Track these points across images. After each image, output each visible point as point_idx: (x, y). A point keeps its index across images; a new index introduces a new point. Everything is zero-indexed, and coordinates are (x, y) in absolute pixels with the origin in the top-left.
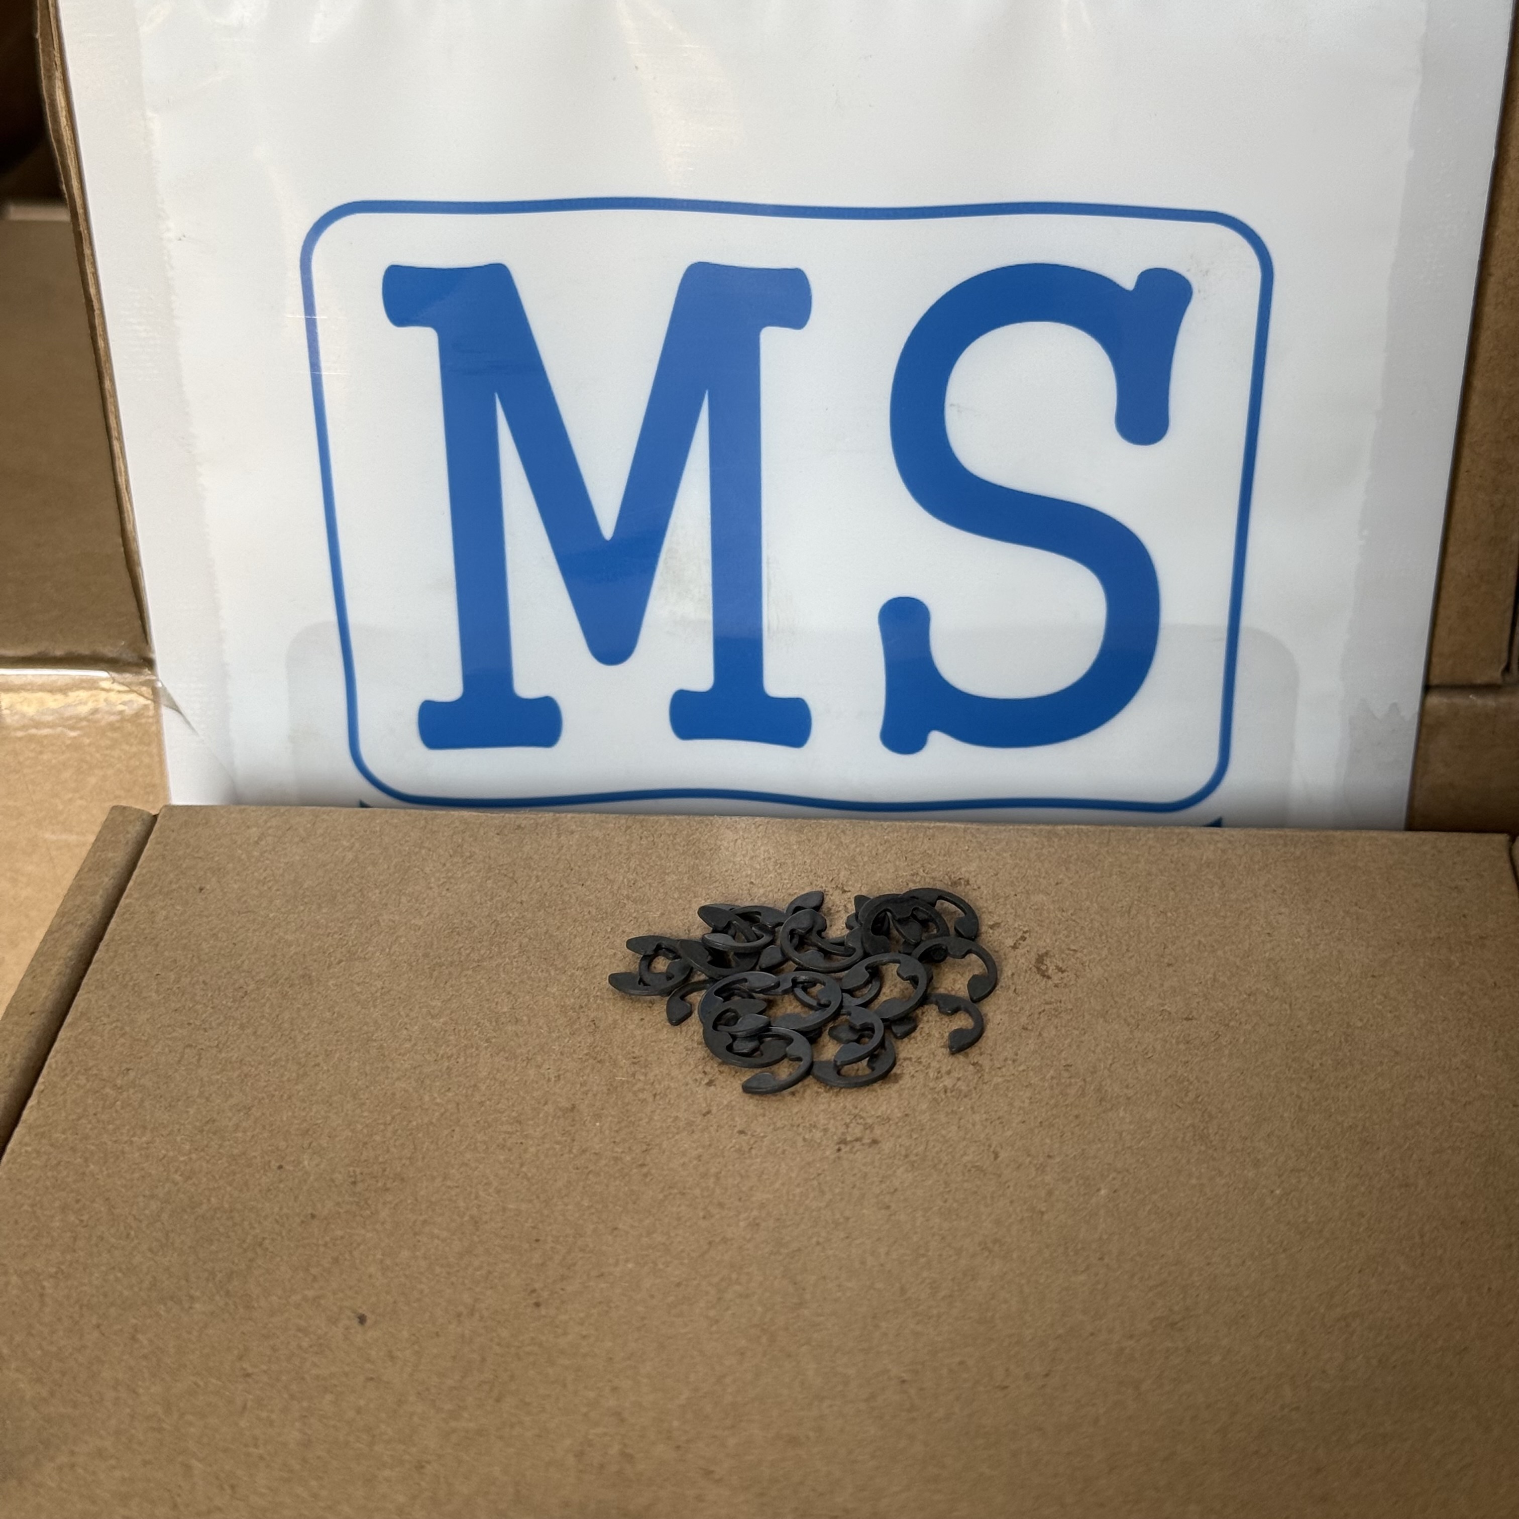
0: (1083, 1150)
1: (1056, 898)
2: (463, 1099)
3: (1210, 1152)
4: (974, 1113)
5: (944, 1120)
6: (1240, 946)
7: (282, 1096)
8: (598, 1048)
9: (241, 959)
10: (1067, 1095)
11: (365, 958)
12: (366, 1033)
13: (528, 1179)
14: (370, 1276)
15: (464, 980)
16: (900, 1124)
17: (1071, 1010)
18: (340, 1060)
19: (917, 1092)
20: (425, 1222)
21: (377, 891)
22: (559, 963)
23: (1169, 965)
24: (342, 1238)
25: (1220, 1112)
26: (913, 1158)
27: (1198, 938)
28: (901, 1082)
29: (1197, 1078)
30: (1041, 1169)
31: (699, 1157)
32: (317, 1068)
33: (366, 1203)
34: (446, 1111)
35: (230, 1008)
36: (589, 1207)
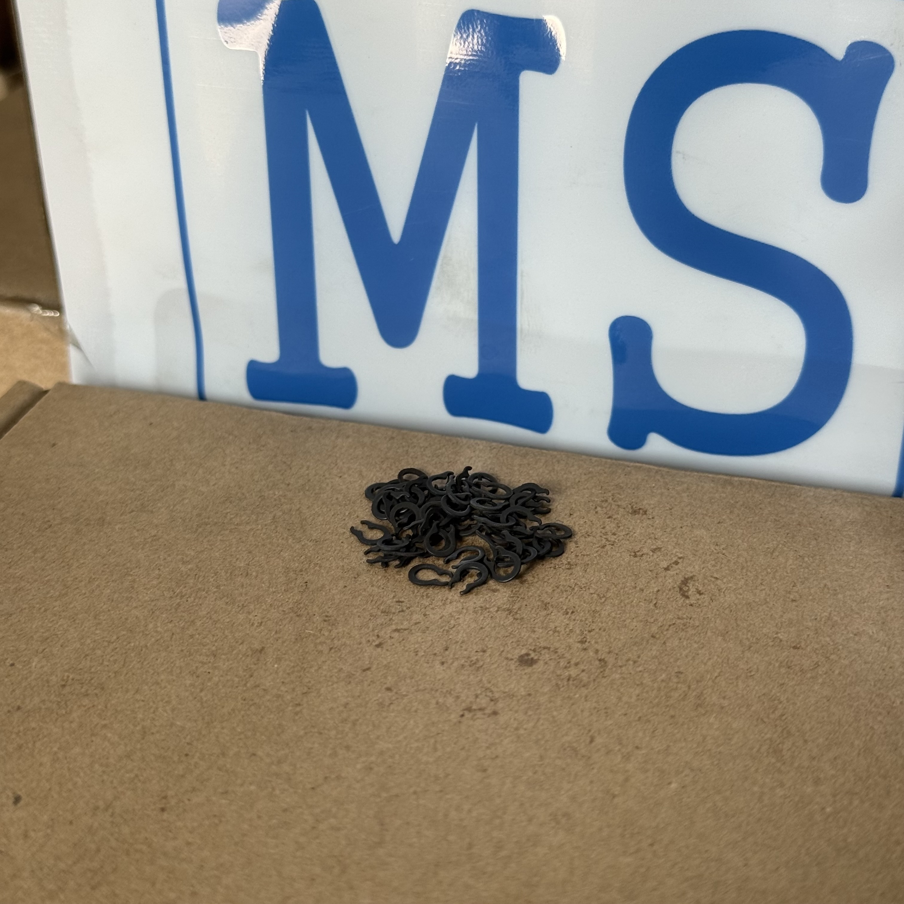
0: (668, 746)
1: (715, 534)
2: (178, 631)
3: (779, 765)
4: (586, 701)
5: (559, 702)
6: (860, 593)
7: (40, 609)
8: (302, 605)
9: (59, 500)
10: (670, 697)
11: (152, 512)
12: (127, 568)
13: (202, 703)
14: (41, 765)
15: (219, 538)
16: (521, 701)
17: (698, 626)
18: (98, 586)
19: (545, 676)
20: (105, 726)
21: (184, 462)
22: (298, 535)
23: (793, 601)
24: (34, 729)
25: (798, 731)
26: (522, 731)
27: (825, 582)
28: (534, 666)
29: (787, 699)
30: (627, 758)
31: (346, 705)
32: (78, 591)
33: (66, 703)
34: (162, 637)
35: (33, 536)
36: (241, 733)
